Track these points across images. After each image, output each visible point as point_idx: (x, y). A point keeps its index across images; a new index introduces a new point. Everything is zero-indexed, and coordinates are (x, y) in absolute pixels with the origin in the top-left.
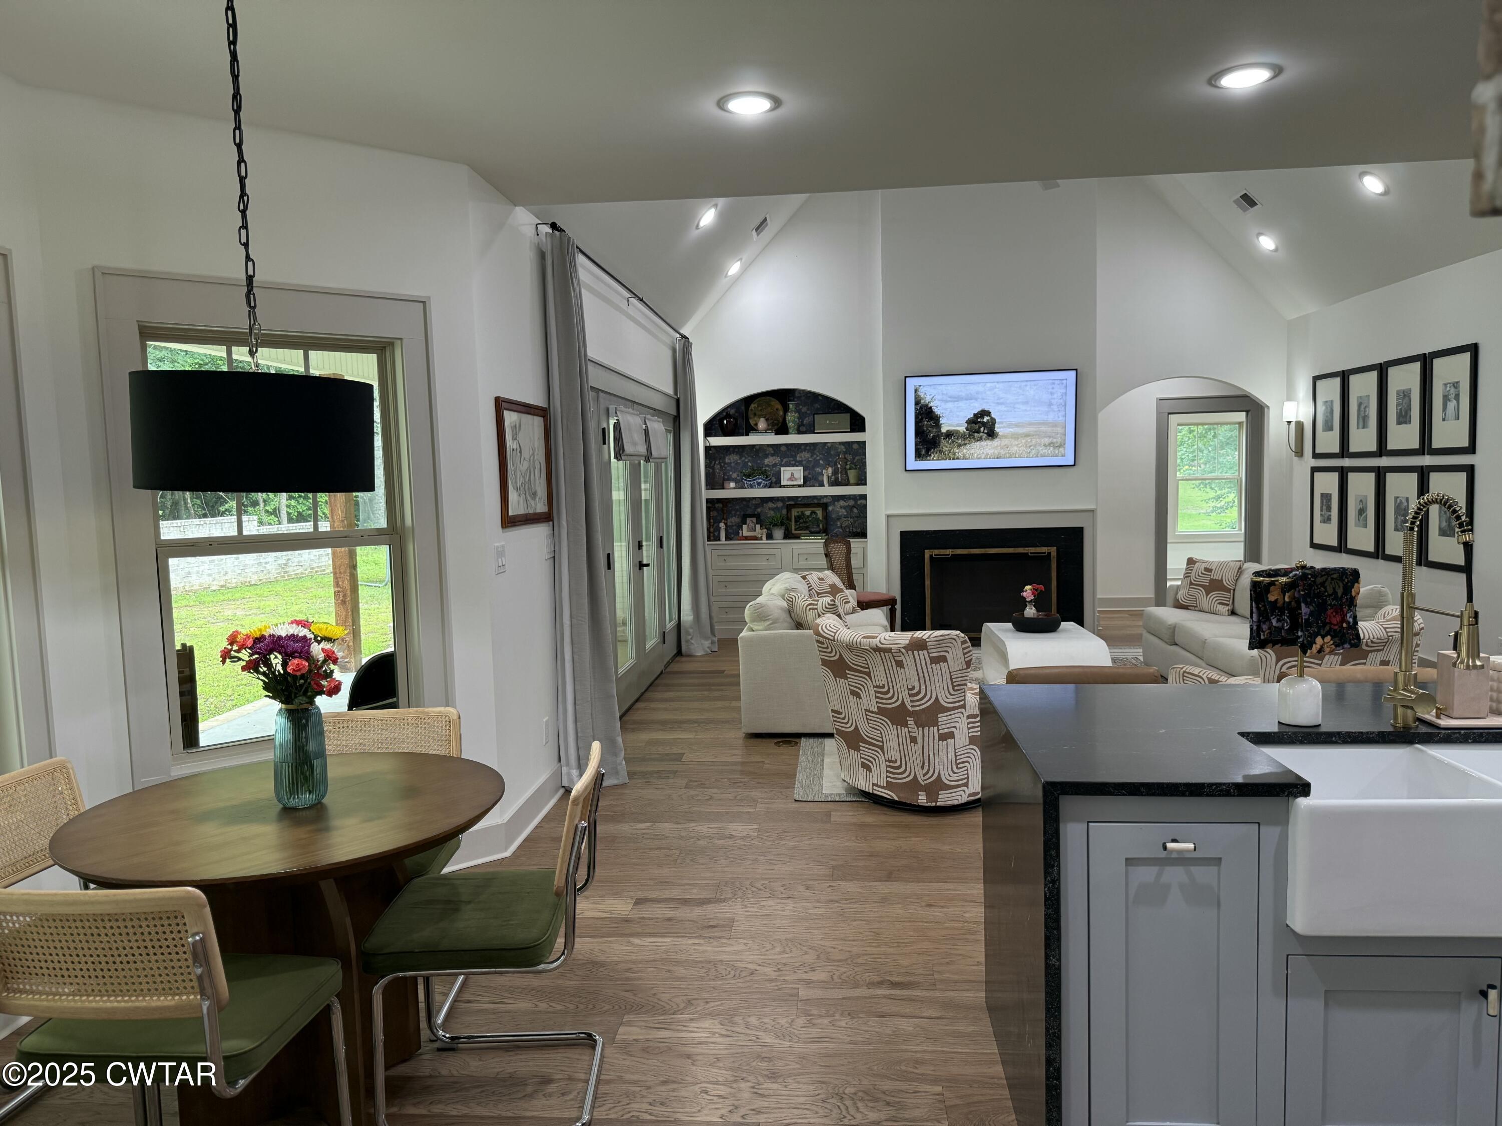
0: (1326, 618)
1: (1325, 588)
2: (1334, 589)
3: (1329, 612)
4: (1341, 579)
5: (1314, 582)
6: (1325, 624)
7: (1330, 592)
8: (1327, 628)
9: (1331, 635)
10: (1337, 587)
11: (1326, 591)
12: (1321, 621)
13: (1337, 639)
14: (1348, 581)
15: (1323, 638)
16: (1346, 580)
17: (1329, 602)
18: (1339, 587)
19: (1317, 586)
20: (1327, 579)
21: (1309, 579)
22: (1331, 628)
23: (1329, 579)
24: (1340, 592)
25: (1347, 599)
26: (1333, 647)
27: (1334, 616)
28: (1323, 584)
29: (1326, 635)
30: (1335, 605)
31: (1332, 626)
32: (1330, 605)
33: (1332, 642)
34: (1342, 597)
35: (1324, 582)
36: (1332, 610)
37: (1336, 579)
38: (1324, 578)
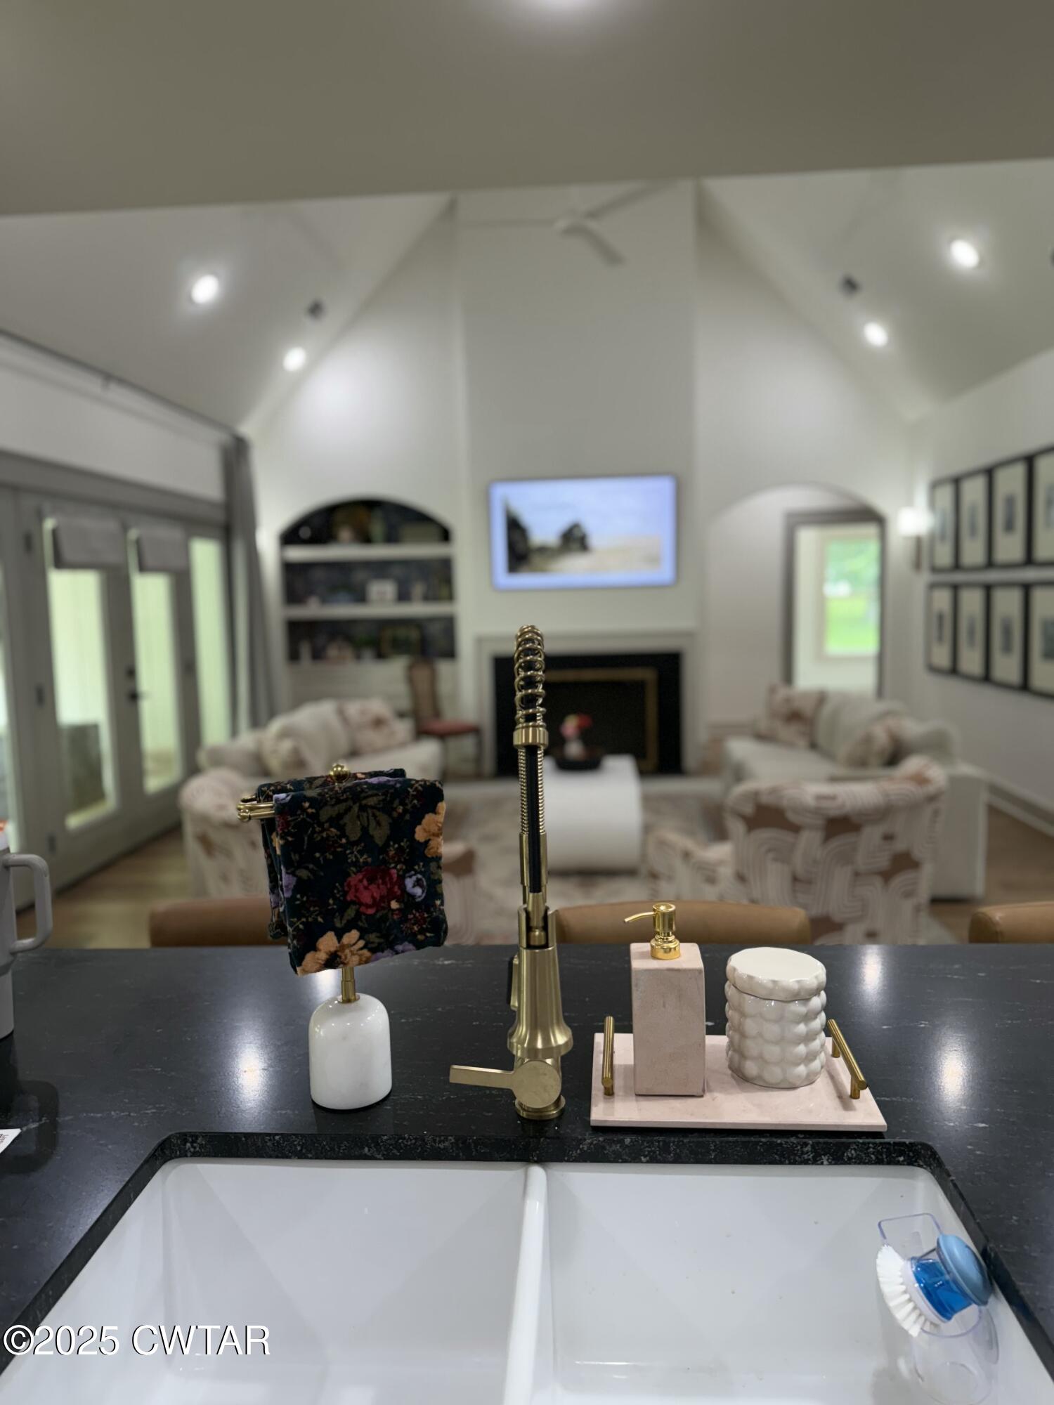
0: (345, 893)
1: (341, 829)
2: (365, 830)
3: (354, 879)
4: (387, 808)
5: (315, 817)
6: (344, 906)
7: (355, 834)
8: (351, 913)
9: (360, 929)
10: (373, 824)
11: (343, 835)
12: (335, 899)
13: (373, 937)
14: (405, 811)
15: (339, 937)
16: (400, 809)
17: (352, 858)
18: (379, 823)
19: (321, 824)
20: (348, 809)
21: (304, 810)
22: (358, 914)
23: (356, 808)
24: (379, 834)
25: (401, 849)
26: (366, 953)
27: (366, 888)
28: (336, 821)
29: (347, 929)
30: (366, 863)
31: (363, 909)
32: (355, 864)
33: (361, 943)
34: (387, 845)
35: (340, 816)
36: (360, 876)
37: (372, 807)
38: (342, 807)
